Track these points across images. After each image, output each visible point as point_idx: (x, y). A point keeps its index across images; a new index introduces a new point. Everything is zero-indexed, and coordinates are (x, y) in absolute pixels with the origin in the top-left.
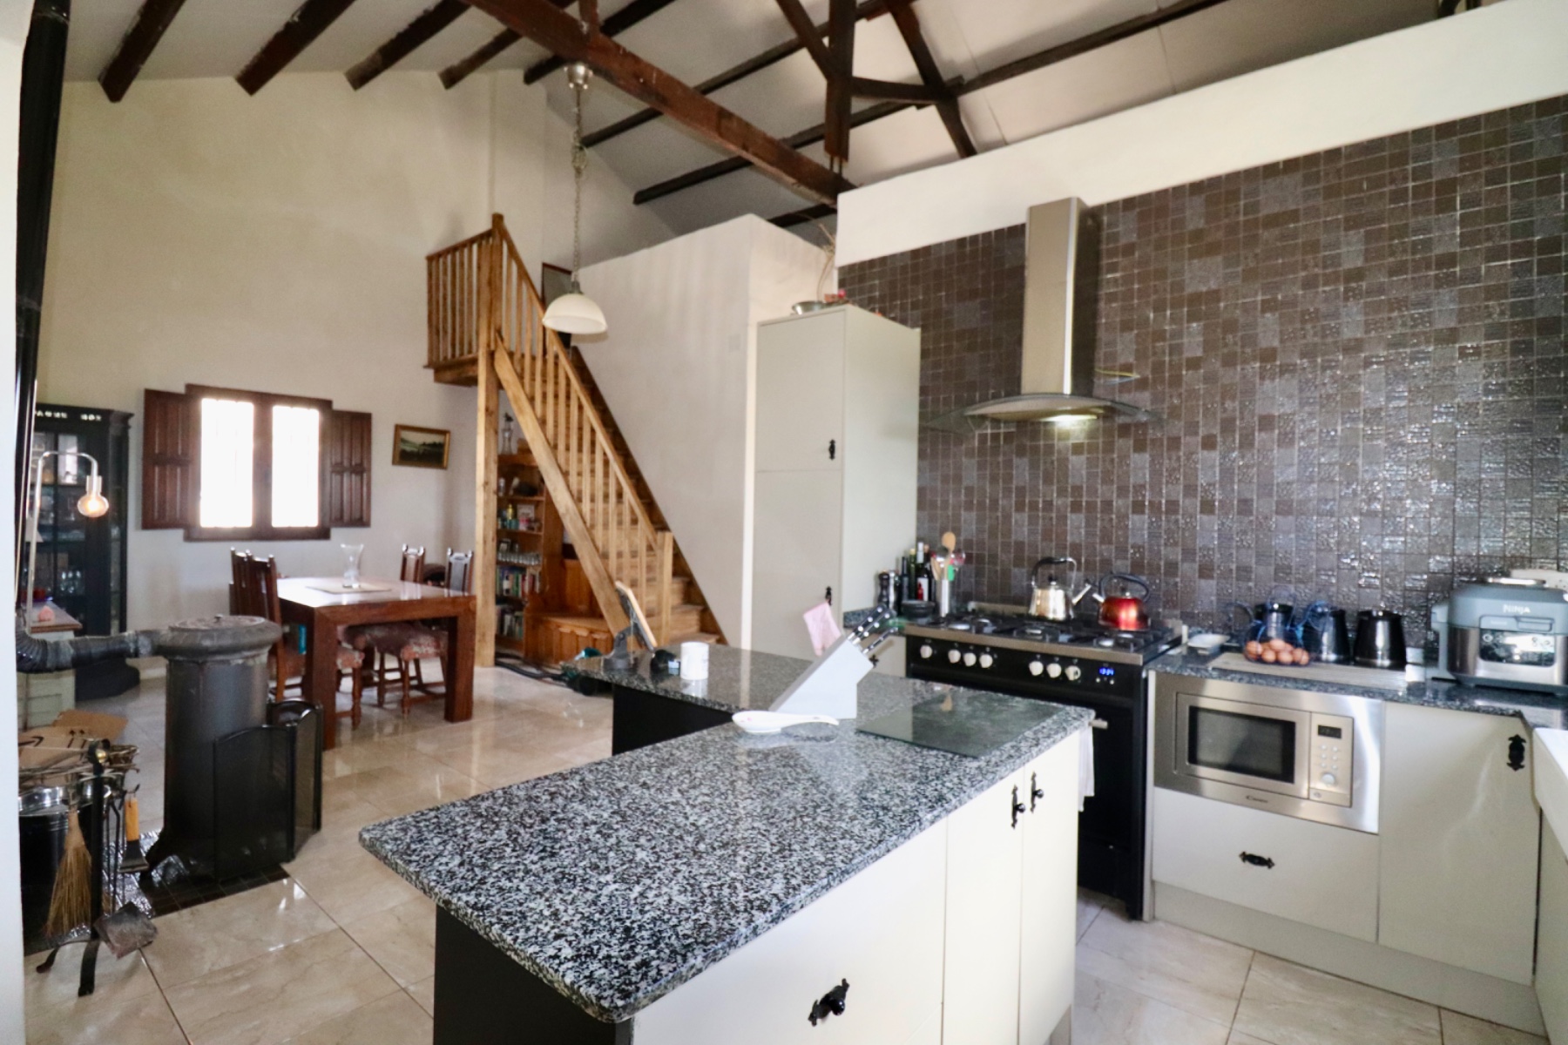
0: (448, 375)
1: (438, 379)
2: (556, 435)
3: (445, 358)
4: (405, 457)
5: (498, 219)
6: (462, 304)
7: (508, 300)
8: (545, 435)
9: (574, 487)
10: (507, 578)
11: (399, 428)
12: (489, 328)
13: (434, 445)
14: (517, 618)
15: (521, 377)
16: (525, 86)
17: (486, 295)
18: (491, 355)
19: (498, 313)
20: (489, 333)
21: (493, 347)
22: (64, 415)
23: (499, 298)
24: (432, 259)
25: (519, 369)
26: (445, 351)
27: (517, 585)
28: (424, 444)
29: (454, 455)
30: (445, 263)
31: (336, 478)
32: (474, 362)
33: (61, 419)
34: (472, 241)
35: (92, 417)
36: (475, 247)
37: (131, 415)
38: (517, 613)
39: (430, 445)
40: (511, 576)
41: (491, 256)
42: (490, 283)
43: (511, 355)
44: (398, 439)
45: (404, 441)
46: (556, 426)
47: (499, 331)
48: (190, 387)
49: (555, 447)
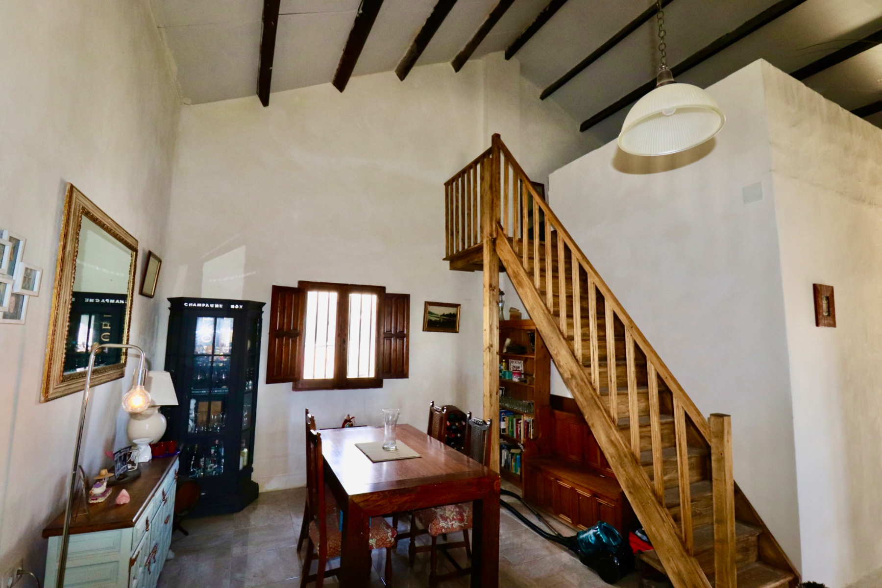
0: (460, 264)
1: (452, 268)
2: (556, 304)
3: (457, 251)
4: (432, 325)
5: (496, 138)
6: (469, 209)
7: (506, 197)
8: (545, 305)
9: (579, 353)
10: (504, 421)
11: (428, 304)
12: (491, 220)
13: (450, 315)
14: (513, 454)
15: (520, 256)
16: (506, 61)
17: (488, 197)
18: (494, 242)
19: (498, 209)
20: (491, 225)
21: (495, 236)
22: (221, 306)
23: (498, 197)
24: (448, 184)
25: (517, 249)
26: (458, 245)
27: (512, 427)
28: (444, 315)
29: (463, 323)
30: (457, 185)
31: (387, 342)
32: (480, 249)
33: (219, 308)
34: (476, 162)
35: (237, 307)
36: (479, 167)
37: (264, 304)
38: (513, 451)
39: (447, 315)
40: (506, 419)
41: (492, 166)
42: (491, 187)
43: (510, 240)
44: (427, 313)
45: (430, 313)
46: (556, 296)
47: (499, 222)
48: (300, 283)
49: (557, 314)
